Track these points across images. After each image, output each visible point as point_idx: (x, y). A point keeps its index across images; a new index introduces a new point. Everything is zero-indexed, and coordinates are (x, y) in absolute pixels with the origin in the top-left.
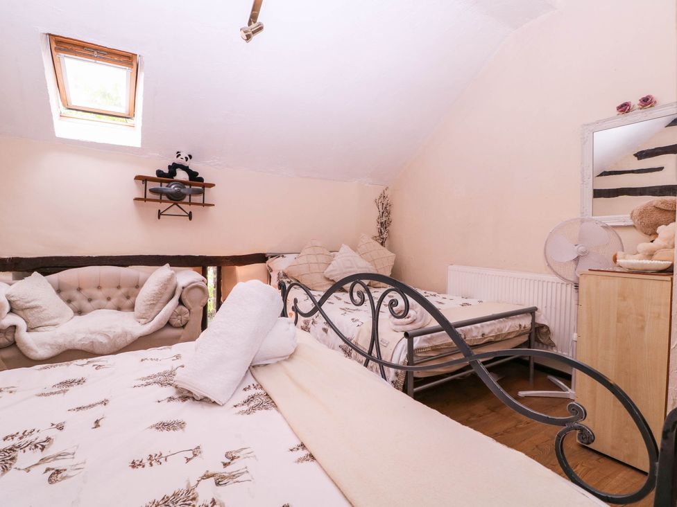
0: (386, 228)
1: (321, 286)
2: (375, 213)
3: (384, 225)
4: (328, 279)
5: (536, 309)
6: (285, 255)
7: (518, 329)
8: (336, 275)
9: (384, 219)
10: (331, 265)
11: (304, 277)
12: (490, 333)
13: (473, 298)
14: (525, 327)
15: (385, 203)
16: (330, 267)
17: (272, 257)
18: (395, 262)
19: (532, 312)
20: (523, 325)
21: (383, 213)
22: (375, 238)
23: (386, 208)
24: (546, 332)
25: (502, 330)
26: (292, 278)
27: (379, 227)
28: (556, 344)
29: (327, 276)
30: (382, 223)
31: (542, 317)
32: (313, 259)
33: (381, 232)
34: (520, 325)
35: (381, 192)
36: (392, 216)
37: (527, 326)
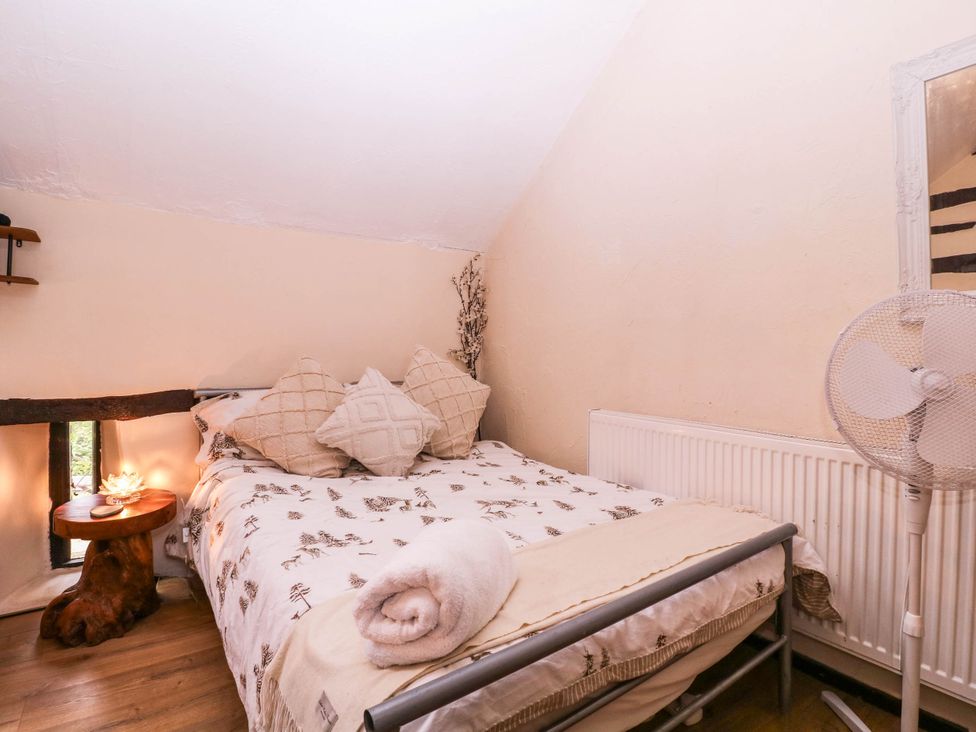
0: (476, 334)
1: (309, 464)
2: (454, 305)
3: (474, 328)
4: (324, 447)
5: (793, 530)
6: (240, 393)
7: (753, 598)
8: (344, 438)
9: (473, 316)
10: (333, 415)
11: (268, 443)
12: (678, 629)
13: (640, 487)
14: (770, 589)
15: (474, 285)
16: (331, 421)
17: (208, 397)
18: (489, 402)
19: (784, 539)
20: (767, 585)
21: (470, 303)
22: (453, 355)
23: (475, 295)
24: (820, 590)
25: (713, 611)
26: (245, 445)
27: (462, 331)
28: (843, 617)
29: (320, 440)
30: (468, 325)
31: (809, 550)
32: (293, 402)
33: (467, 342)
34: (759, 584)
35: (467, 264)
36: (487, 312)
37: (775, 583)
